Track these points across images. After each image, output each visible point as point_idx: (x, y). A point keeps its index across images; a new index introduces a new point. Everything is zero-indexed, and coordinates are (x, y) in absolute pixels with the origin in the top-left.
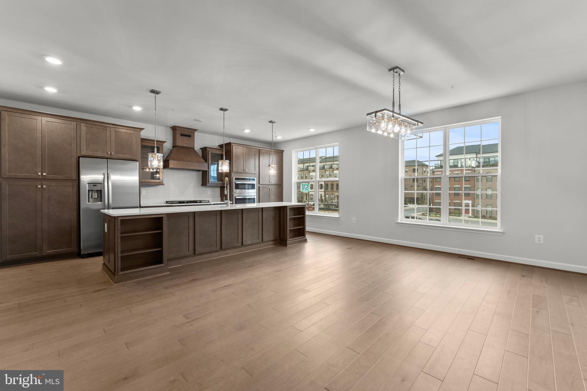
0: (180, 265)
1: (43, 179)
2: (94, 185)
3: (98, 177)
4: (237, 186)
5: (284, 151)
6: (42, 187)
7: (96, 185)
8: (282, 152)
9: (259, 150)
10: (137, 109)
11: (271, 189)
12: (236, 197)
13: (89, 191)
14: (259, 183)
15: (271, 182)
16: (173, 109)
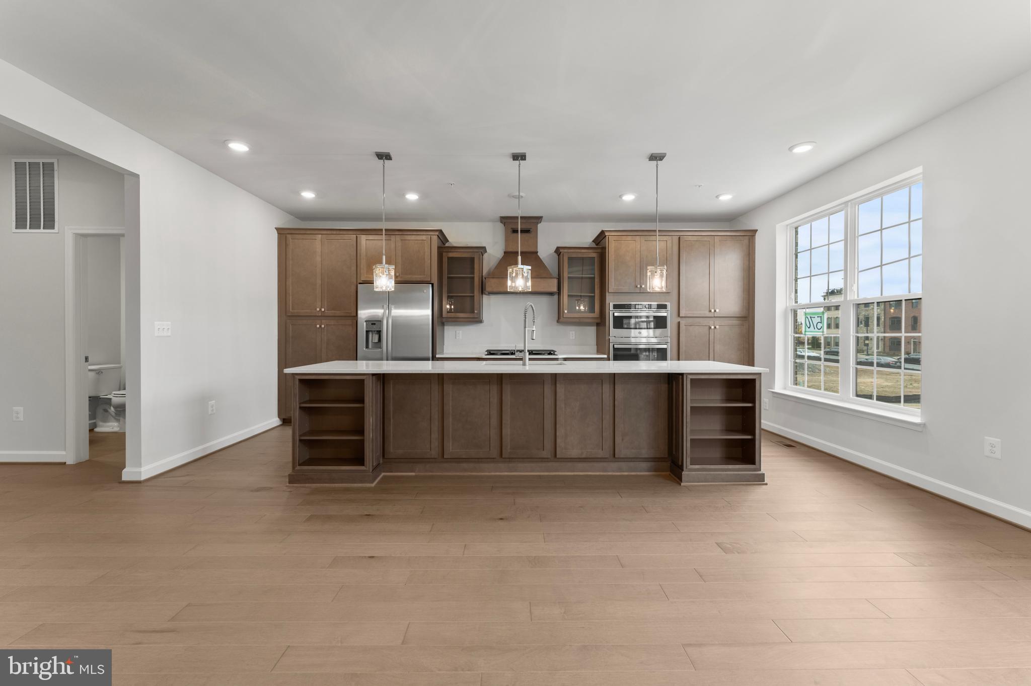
0: (413, 474)
1: (323, 316)
2: (372, 324)
3: (378, 312)
4: (619, 323)
5: (756, 231)
6: (320, 326)
7: (375, 324)
8: (752, 234)
9: (679, 238)
10: (412, 197)
11: (713, 327)
12: (616, 346)
13: (367, 332)
14: (679, 315)
15: (713, 311)
16: (452, 183)
